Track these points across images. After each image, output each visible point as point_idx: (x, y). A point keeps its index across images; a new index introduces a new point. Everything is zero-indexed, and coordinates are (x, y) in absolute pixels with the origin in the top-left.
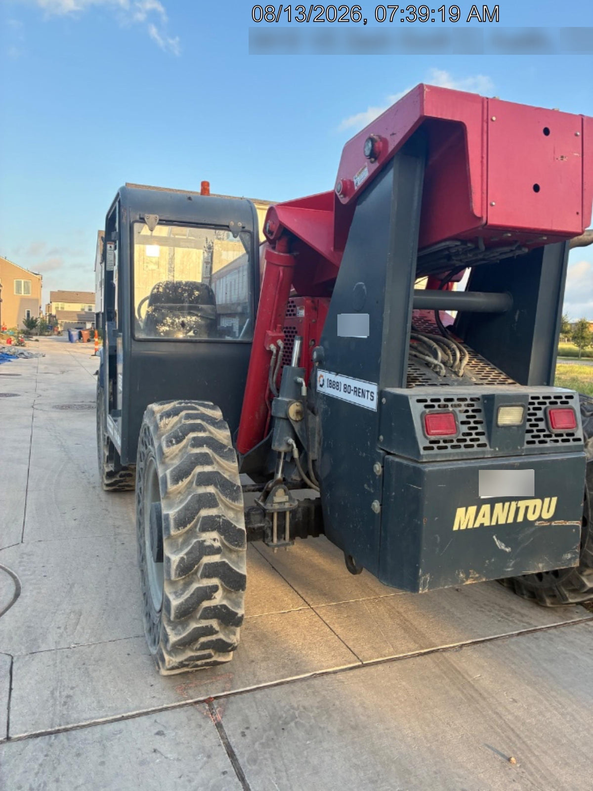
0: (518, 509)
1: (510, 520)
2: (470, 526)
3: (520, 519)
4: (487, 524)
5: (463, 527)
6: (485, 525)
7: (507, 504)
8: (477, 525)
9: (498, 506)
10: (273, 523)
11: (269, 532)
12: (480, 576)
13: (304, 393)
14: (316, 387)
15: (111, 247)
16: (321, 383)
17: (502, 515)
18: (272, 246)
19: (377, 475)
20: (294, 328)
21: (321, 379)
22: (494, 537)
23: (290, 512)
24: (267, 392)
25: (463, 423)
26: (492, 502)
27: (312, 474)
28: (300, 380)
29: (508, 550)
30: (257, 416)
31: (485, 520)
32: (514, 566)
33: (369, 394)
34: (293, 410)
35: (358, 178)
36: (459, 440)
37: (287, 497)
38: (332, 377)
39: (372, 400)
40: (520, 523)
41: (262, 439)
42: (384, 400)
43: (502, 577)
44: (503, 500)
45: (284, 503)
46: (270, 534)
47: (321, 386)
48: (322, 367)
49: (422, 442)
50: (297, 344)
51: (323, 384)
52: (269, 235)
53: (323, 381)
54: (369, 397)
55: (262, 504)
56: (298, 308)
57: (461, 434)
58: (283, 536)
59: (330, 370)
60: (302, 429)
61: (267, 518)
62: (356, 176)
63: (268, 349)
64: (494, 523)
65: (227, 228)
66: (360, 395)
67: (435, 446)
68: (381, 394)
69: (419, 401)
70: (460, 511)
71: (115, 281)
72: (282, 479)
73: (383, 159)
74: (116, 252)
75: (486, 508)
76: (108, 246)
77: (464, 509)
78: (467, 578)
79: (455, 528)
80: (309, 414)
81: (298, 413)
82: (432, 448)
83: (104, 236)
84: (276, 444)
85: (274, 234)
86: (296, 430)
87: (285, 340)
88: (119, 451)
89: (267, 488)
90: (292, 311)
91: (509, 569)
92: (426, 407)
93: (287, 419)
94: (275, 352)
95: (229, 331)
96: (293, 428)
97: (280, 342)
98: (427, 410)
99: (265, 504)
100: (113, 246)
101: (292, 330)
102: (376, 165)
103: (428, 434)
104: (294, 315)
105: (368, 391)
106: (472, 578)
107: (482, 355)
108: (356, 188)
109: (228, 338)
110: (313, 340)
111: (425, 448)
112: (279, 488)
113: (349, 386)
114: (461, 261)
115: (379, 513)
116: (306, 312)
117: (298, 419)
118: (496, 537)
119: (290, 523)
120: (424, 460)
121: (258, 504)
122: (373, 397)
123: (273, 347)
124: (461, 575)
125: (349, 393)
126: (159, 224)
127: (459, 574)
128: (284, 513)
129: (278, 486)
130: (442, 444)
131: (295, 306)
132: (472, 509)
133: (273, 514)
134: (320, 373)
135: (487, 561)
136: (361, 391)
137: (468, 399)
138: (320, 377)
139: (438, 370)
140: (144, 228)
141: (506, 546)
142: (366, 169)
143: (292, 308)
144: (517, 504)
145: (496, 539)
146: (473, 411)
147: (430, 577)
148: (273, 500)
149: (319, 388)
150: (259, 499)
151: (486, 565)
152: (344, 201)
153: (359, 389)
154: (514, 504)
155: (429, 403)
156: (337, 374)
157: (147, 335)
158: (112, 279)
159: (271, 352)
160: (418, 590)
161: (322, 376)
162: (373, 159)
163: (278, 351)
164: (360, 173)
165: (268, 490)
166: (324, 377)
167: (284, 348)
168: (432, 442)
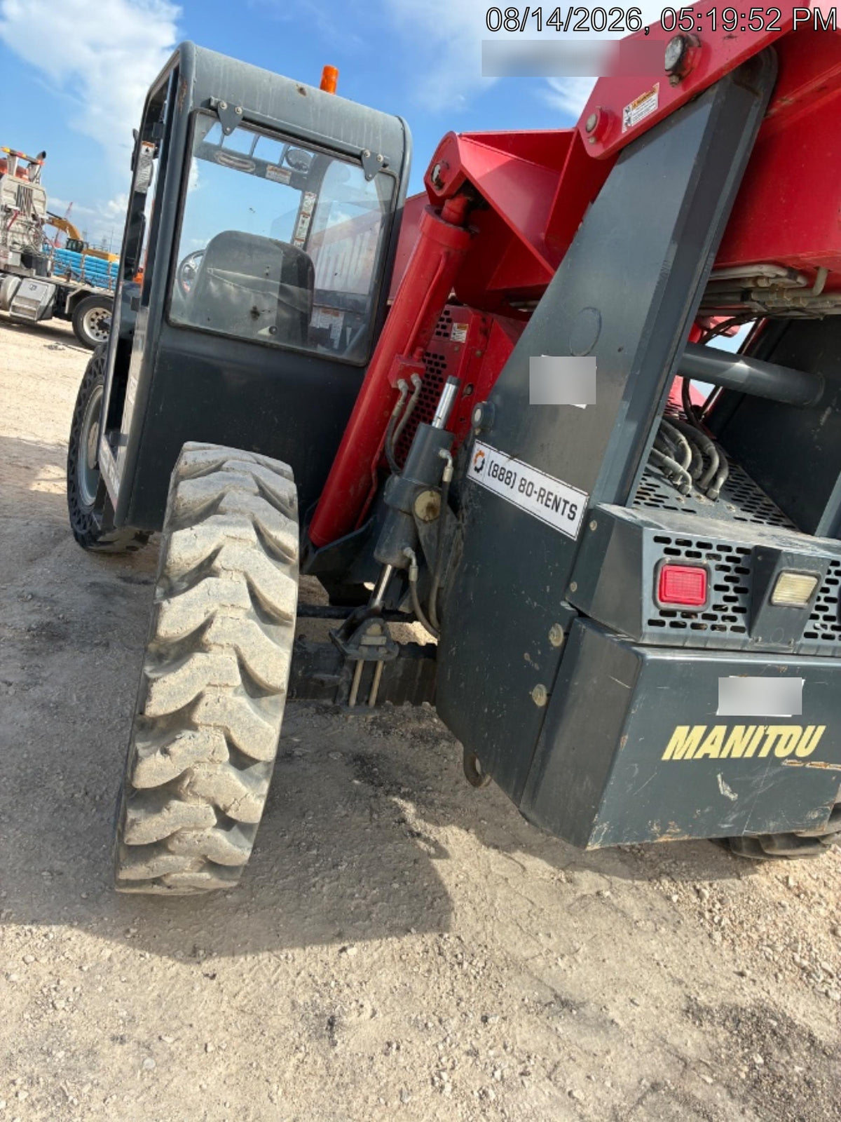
0: (765, 737)
1: (749, 754)
2: (688, 756)
3: (764, 753)
4: (714, 755)
5: (677, 757)
6: (710, 757)
7: (752, 728)
8: (699, 755)
9: (738, 730)
10: (353, 677)
11: (345, 690)
12: (680, 833)
13: (447, 476)
14: (466, 469)
15: (147, 150)
16: (479, 467)
17: (741, 744)
18: (435, 208)
19: (552, 645)
20: (442, 358)
21: (480, 459)
22: (719, 776)
23: (385, 663)
24: (377, 456)
25: (718, 588)
26: (731, 722)
27: (433, 610)
28: (444, 453)
29: (733, 797)
30: (351, 490)
31: (712, 750)
32: (734, 821)
33: (568, 506)
34: (424, 501)
35: (635, 111)
36: (706, 617)
37: (385, 638)
38: (501, 459)
39: (572, 519)
40: (762, 758)
41: (352, 530)
42: (593, 526)
43: (714, 836)
44: (747, 721)
45: (378, 647)
46: (346, 692)
47: (478, 470)
48: (484, 438)
49: (650, 612)
50: (449, 390)
51: (481, 468)
52: (435, 188)
53: (483, 462)
54: (567, 511)
55: (341, 642)
56: (455, 325)
57: (711, 607)
58: (366, 698)
59: (499, 446)
60: (430, 535)
61: (346, 668)
62: (631, 106)
63: (393, 386)
64: (724, 755)
65: (358, 161)
66: (550, 503)
67: (668, 620)
68: (590, 514)
69: (658, 539)
70: (681, 731)
71: (148, 212)
72: (380, 608)
73: (695, 85)
74: (156, 162)
75: (720, 730)
76: (144, 148)
77: (687, 728)
78: (662, 833)
79: (666, 756)
80: (447, 513)
81: (430, 508)
82: (662, 624)
83: (138, 129)
84: (383, 551)
85: (446, 187)
86: (421, 535)
87: (427, 376)
88: (115, 503)
89: (354, 617)
90: (444, 327)
91: (726, 826)
92: (668, 551)
93: (411, 514)
94: (404, 394)
95: (322, 336)
96: (416, 532)
97: (416, 380)
98: (668, 558)
99: (347, 644)
100: (151, 150)
101: (438, 360)
102: (678, 93)
103: (662, 601)
104: (447, 335)
105: (566, 502)
106: (669, 833)
107: (743, 468)
108: (624, 130)
109: (321, 350)
110: (471, 386)
111: (651, 623)
112: (374, 622)
113: (530, 483)
114: (763, 304)
115: (542, 707)
116: (469, 335)
117: (427, 519)
118: (723, 778)
119: (381, 681)
120: (646, 641)
121: (334, 642)
122: (574, 513)
123: (401, 385)
124: (655, 828)
125: (529, 495)
126: (241, 126)
127: (652, 827)
128: (375, 664)
129: (372, 620)
130: (678, 618)
131: (449, 321)
132: (699, 730)
133: (356, 663)
134: (479, 447)
135: (698, 811)
136: (552, 498)
137: (734, 549)
138: (477, 456)
139: (679, 483)
140: (215, 126)
141: (732, 792)
142: (655, 97)
143: (444, 323)
144: (765, 731)
145: (720, 780)
146: (737, 570)
147: (609, 828)
148: (360, 640)
149: (472, 473)
150: (338, 632)
151: (695, 817)
152: (594, 150)
153: (550, 493)
154: (761, 728)
155: (673, 546)
156: (512, 457)
157: (191, 320)
158: (143, 209)
159: (397, 392)
160: (585, 846)
161: (481, 453)
162: (674, 79)
163: (410, 392)
164: (639, 102)
165: (355, 622)
166: (485, 457)
167: (423, 389)
168: (663, 613)
